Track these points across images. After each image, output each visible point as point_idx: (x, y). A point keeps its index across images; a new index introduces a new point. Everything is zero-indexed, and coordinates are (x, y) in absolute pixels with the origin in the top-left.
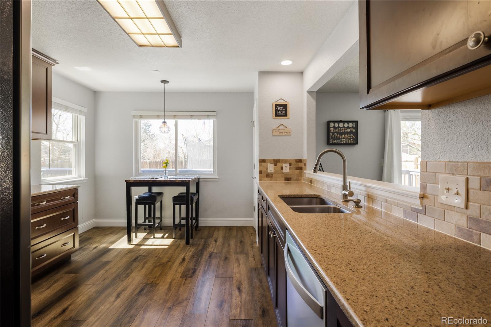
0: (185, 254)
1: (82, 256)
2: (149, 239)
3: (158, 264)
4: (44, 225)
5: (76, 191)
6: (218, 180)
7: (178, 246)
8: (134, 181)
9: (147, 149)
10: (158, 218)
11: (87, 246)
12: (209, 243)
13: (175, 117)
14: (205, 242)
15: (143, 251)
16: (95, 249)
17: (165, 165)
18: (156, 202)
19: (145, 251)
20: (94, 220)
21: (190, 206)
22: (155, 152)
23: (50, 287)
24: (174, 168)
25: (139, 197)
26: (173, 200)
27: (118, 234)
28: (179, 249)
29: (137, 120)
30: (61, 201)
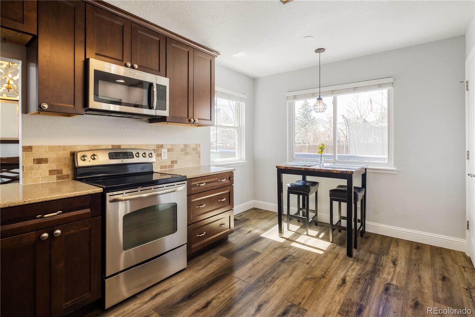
0: (345, 271)
1: (237, 238)
2: (302, 234)
3: (310, 276)
4: (203, 205)
5: (232, 175)
6: (396, 173)
7: (337, 256)
8: (285, 167)
9: (308, 133)
10: (313, 211)
11: (243, 228)
12: (383, 263)
13: (333, 92)
14: (376, 260)
15: (294, 250)
16: (249, 234)
17: (320, 150)
18: (309, 194)
19: (295, 250)
20: (253, 201)
21: (353, 205)
22: (315, 136)
23: (206, 266)
24: (332, 153)
25: (291, 186)
26: (330, 194)
27: (272, 220)
28: (338, 261)
29: (291, 101)
30: (218, 183)
